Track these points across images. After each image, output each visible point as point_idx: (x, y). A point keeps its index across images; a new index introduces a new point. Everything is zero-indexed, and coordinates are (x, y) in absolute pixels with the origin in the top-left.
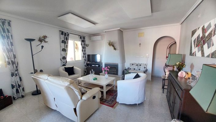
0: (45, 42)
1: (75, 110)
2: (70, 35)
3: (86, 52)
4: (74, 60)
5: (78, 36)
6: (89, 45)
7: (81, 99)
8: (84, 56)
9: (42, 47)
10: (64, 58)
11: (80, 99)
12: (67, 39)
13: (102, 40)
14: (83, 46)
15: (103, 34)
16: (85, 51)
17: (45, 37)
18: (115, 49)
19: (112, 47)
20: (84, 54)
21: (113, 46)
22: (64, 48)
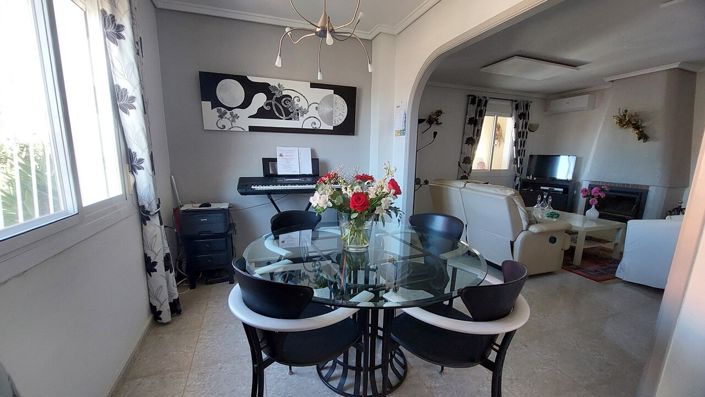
0: (438, 124)
1: (512, 244)
2: (490, 102)
3: (526, 148)
4: (487, 167)
5: (509, 103)
6: (538, 126)
7: (527, 230)
8: (516, 159)
9: (435, 134)
10: (468, 160)
11: (524, 228)
12: (481, 114)
13: (594, 108)
14: (520, 130)
15: (603, 87)
16: (523, 144)
17: (439, 113)
18: (643, 136)
19: (631, 129)
20: (518, 153)
21: (636, 127)
22: (471, 136)
